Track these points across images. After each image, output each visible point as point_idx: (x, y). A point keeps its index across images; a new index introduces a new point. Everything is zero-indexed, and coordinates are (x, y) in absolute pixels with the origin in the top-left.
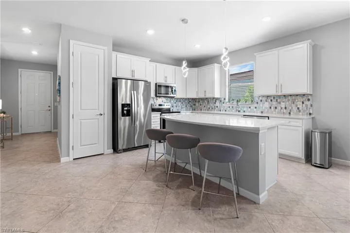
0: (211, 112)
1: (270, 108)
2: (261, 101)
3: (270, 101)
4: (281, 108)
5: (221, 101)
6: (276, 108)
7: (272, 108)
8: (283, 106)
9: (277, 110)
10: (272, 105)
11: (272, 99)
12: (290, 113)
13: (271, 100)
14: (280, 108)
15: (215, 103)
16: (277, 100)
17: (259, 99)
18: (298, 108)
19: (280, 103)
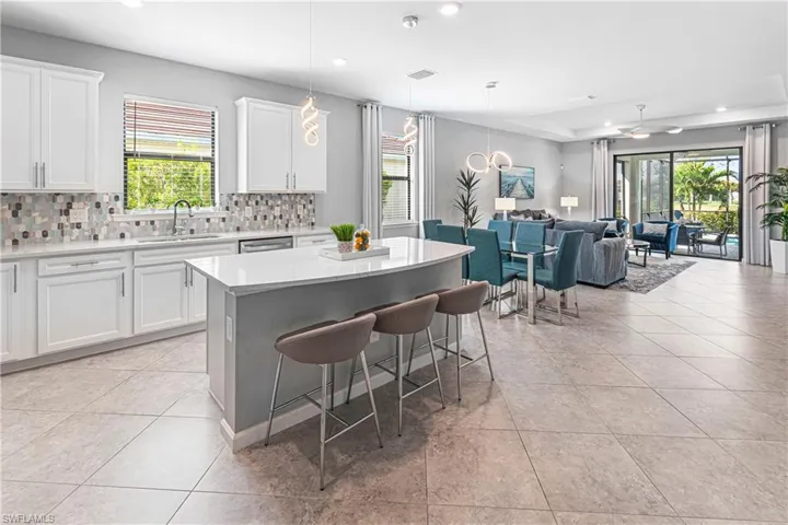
0: (38, 250)
1: (255, 218)
2: (236, 203)
3: (254, 203)
4: (275, 218)
5: (98, 205)
6: (265, 217)
7: (259, 218)
8: (278, 214)
9: (267, 221)
10: (257, 212)
11: (259, 198)
12: (287, 226)
13: (257, 203)
14: (272, 218)
15: (67, 213)
16: (267, 202)
17: (231, 199)
18: (299, 216)
19: (272, 208)
